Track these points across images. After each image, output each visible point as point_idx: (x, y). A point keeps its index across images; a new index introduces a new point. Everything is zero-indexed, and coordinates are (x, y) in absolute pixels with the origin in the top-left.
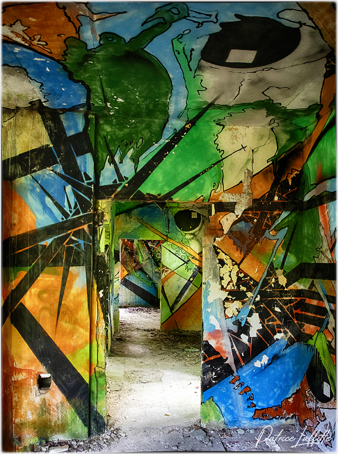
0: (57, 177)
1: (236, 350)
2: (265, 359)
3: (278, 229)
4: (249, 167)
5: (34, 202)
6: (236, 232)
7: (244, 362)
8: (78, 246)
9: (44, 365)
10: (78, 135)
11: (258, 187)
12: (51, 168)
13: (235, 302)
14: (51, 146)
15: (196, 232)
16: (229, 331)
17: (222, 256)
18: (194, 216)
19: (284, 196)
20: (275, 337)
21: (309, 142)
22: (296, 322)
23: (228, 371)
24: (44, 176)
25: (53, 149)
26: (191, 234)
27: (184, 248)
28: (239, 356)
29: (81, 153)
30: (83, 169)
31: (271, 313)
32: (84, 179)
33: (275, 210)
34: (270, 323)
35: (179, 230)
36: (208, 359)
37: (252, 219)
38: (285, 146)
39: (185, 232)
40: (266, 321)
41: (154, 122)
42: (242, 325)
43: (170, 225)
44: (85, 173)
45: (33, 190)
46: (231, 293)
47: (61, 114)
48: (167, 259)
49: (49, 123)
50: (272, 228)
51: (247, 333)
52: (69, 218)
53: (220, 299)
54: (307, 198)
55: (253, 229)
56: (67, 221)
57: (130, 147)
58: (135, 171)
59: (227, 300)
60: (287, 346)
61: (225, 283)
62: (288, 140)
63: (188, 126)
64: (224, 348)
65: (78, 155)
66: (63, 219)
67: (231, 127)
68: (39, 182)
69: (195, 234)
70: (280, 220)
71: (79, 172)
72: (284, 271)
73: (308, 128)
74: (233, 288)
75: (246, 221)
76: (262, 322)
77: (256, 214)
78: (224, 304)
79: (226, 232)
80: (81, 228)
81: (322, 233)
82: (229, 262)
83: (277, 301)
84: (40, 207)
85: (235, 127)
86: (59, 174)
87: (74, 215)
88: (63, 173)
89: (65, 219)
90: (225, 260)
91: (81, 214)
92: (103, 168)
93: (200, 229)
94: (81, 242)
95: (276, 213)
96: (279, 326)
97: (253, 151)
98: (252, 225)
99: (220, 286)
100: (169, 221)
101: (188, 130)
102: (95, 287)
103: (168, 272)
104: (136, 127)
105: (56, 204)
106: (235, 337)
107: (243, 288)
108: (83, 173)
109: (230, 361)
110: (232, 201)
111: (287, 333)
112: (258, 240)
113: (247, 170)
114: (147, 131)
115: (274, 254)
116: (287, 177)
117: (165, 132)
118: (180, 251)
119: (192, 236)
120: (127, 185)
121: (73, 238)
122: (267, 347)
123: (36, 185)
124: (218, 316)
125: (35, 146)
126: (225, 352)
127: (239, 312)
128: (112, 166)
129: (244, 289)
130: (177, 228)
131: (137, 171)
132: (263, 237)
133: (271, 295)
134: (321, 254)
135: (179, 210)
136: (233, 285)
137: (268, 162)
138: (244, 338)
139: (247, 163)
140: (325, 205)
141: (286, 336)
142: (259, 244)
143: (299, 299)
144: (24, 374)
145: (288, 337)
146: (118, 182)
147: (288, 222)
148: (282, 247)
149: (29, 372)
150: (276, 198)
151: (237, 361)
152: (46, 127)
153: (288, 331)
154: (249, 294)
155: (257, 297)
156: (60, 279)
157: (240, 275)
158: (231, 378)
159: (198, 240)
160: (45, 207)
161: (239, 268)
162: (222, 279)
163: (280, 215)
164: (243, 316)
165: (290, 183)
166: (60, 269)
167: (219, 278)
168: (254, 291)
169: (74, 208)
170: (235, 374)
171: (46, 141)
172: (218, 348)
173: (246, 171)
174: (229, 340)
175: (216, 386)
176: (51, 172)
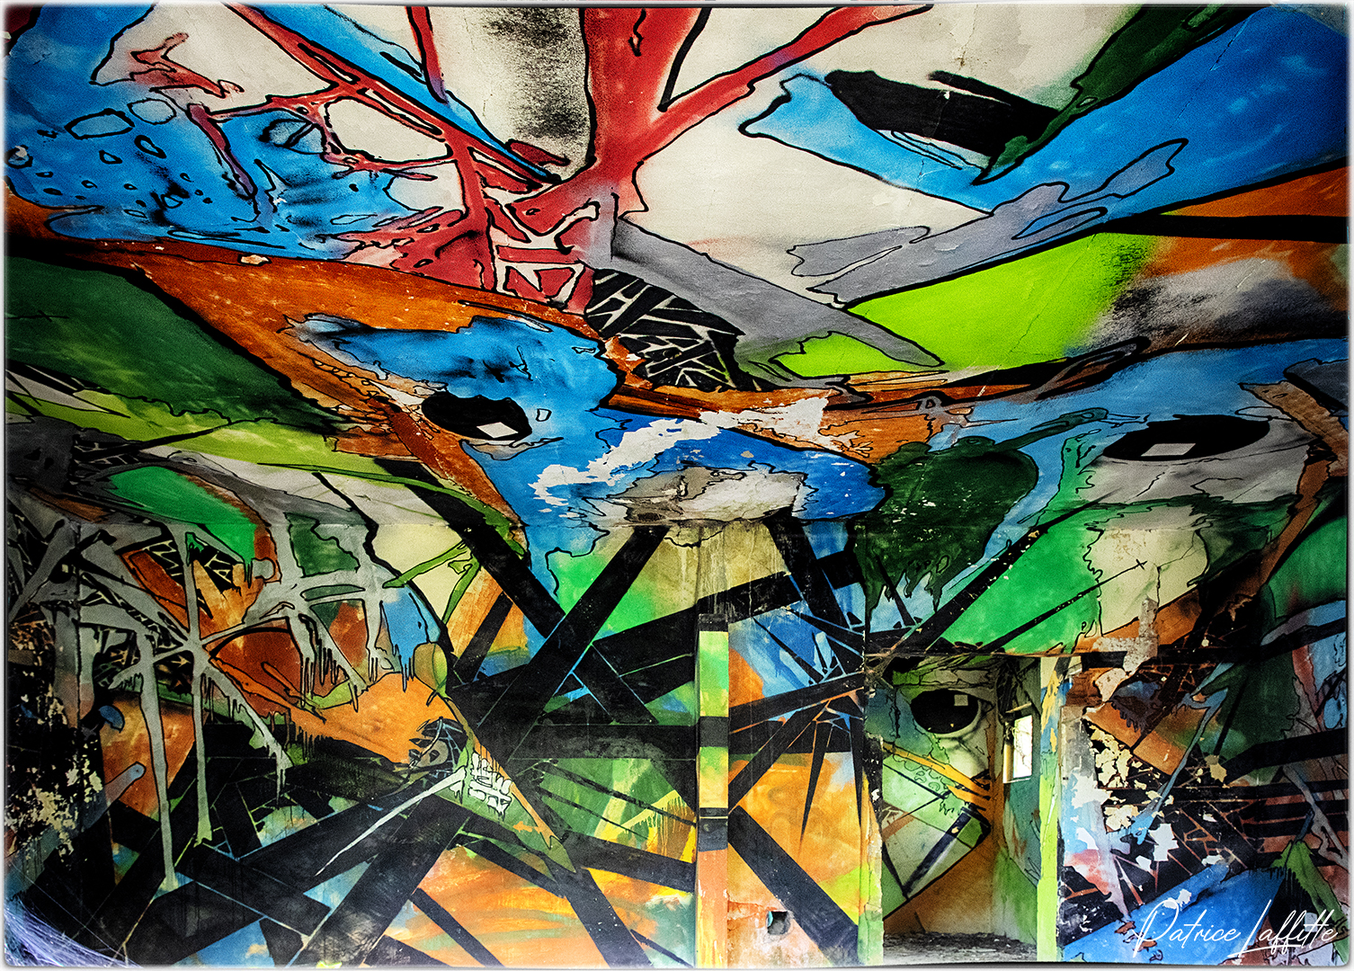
0: (799, 621)
1: (1127, 880)
2: (1185, 896)
3: (1208, 692)
4: (1153, 595)
5: (760, 659)
6: (1125, 698)
7: (1143, 900)
8: (841, 722)
9: (779, 897)
10: (836, 557)
11: (1167, 625)
12: (789, 607)
13: (1125, 806)
14: (789, 573)
15: (966, 734)
16: (1112, 851)
17: (1099, 735)
18: (961, 701)
19: (1221, 638)
20: (1204, 862)
21: (1274, 550)
22: (1245, 838)
23: (1112, 913)
24: (776, 620)
25: (792, 580)
26: (954, 739)
27: (935, 767)
28: (1133, 890)
29: (844, 582)
30: (845, 607)
31: (1196, 823)
32: (848, 622)
33: (1203, 662)
34: (1194, 839)
35: (924, 731)
36: (1074, 895)
37: (1157, 678)
38: (1223, 558)
39: (940, 736)
40: (1185, 836)
41: (969, 530)
42: (1139, 843)
43: (900, 721)
44: (850, 614)
45: (758, 641)
46: (1116, 792)
47: (805, 525)
48: (894, 791)
49: (784, 538)
50: (1198, 690)
51: (1149, 855)
52: (823, 681)
53: (1095, 802)
54: (1267, 640)
55: (1159, 693)
56: (818, 686)
57: (925, 571)
58: (935, 609)
59: (1109, 803)
60: (1229, 876)
61: (1104, 778)
62: (1229, 549)
63: (1033, 535)
64: (1104, 878)
65: (836, 588)
66: (810, 682)
67: (1116, 532)
68: (769, 628)
69: (964, 738)
70: (1212, 678)
71: (840, 612)
72: (1221, 757)
73: (1271, 527)
74: (1120, 785)
75: (1145, 681)
76: (1179, 837)
77: (1165, 670)
78: (1104, 810)
79: (1105, 699)
80: (844, 695)
81: (1300, 691)
82: (1113, 745)
83: (1208, 805)
84: (770, 666)
85: (1125, 532)
86: (803, 617)
87: (830, 677)
88: (811, 615)
89: (815, 683)
90: (1104, 742)
91: (844, 675)
92: (876, 605)
93: (975, 730)
94: (846, 717)
95: (1204, 666)
96: (1211, 845)
97: (1159, 568)
98: (1156, 687)
99: (1096, 782)
100: (897, 713)
101: (1034, 540)
102: (866, 783)
103: (897, 817)
104: (936, 539)
105: (799, 661)
106: (1125, 862)
107: (1138, 785)
108: (845, 614)
109: (1117, 897)
110: (1119, 650)
111: (1229, 855)
112: (1169, 710)
113: (1148, 599)
114: (956, 545)
115: (1200, 731)
116: (1226, 609)
117: (990, 545)
118: (927, 773)
119: (957, 743)
120: (920, 630)
121: (830, 710)
122: (1189, 877)
123: (762, 632)
124: (1093, 829)
125: (762, 574)
126: (1106, 884)
127: (1133, 822)
128: (892, 601)
129: (1144, 786)
130: (919, 727)
131: (939, 608)
132: (1179, 705)
133: (1195, 795)
134: (1296, 723)
135: (921, 690)
136: (1121, 781)
137: (1188, 585)
138: (1143, 863)
139: (1147, 588)
140: (1306, 647)
141: (1227, 861)
142: (1170, 716)
143: (1251, 802)
144: (743, 910)
145: (1231, 861)
146: (904, 627)
147: (1230, 679)
148: (1217, 720)
149: (753, 908)
150: (1205, 643)
151: (1129, 899)
152: (779, 546)
153: (1230, 852)
154: (1152, 795)
155: (1167, 798)
156: (808, 771)
157: (1134, 764)
158: (1117, 925)
159: (969, 751)
160: (779, 665)
161: (1132, 753)
162: (1099, 771)
163: (1212, 669)
164: (1141, 829)
165: (1234, 617)
166: (809, 757)
167: (1093, 770)
168: (1161, 789)
169: (831, 667)
170: (1126, 918)
171: (777, 565)
172: (1094, 878)
173: (1146, 602)
174: (1113, 865)
175: (1089, 936)
176: (789, 613)
